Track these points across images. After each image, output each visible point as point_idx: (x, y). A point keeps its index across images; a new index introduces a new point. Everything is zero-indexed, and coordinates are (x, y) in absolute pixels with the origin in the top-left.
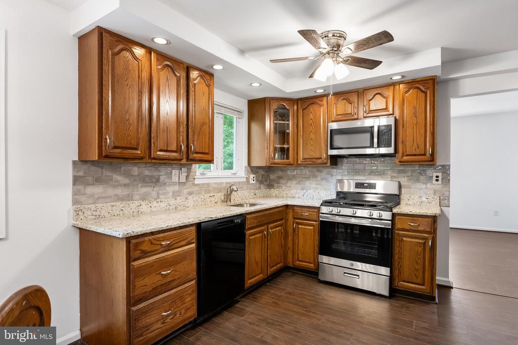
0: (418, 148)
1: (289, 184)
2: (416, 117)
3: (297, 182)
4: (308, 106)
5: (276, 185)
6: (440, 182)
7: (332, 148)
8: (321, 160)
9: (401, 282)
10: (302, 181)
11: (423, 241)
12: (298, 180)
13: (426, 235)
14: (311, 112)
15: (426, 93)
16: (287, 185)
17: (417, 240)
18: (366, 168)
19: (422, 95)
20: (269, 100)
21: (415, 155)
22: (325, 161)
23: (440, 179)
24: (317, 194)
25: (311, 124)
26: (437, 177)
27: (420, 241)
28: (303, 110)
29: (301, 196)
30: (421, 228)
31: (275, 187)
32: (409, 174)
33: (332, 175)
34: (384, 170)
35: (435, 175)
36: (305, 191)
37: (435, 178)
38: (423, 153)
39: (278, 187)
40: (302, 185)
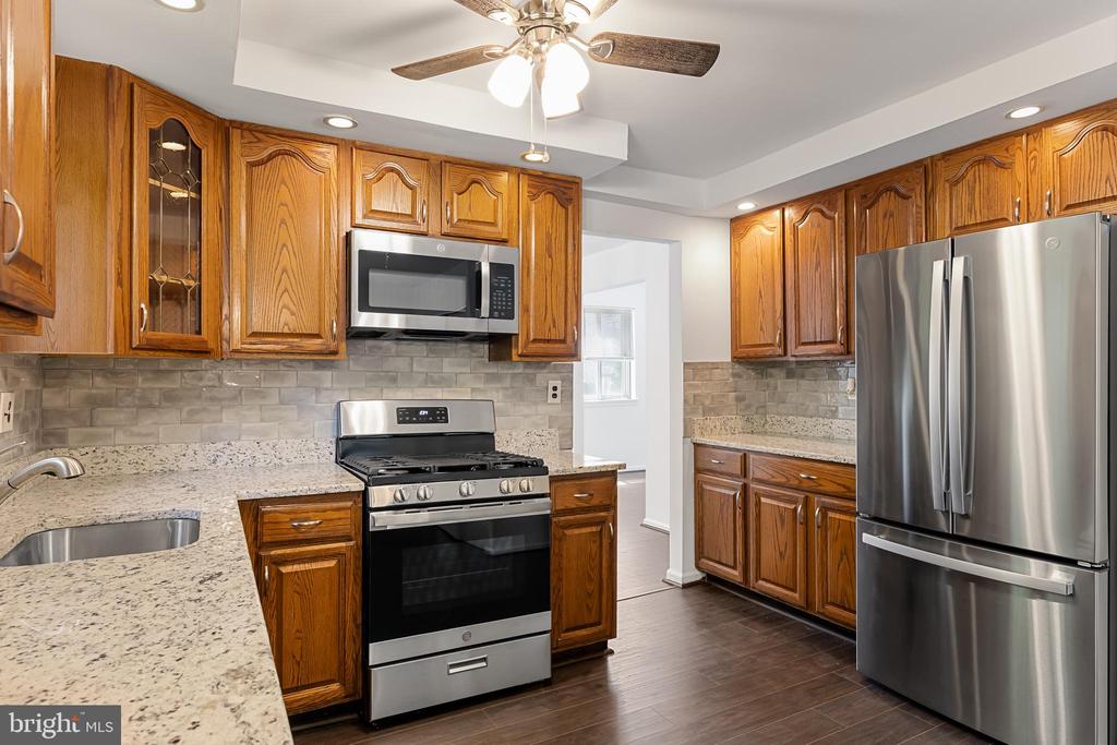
0: (554, 326)
1: (147, 423)
2: (550, 256)
3: (184, 415)
4: (271, 157)
5: (74, 434)
6: (558, 400)
7: (365, 306)
8: (319, 341)
9: (563, 635)
10: (204, 409)
11: (599, 528)
12: (186, 409)
13: (602, 514)
14: (283, 182)
15: (567, 209)
16: (135, 429)
17: (588, 530)
18: (415, 368)
19: (561, 210)
20: (125, 82)
21: (548, 341)
22: (333, 345)
23: (558, 392)
24: (267, 449)
25: (283, 222)
26: (555, 388)
27: (594, 529)
28: (251, 165)
29: (201, 461)
30: (595, 502)
31: (72, 440)
32: (507, 383)
33: (318, 390)
34: (456, 374)
35: (552, 384)
36: (220, 445)
37: (551, 392)
38: (562, 337)
39: (90, 438)
40: (205, 426)
